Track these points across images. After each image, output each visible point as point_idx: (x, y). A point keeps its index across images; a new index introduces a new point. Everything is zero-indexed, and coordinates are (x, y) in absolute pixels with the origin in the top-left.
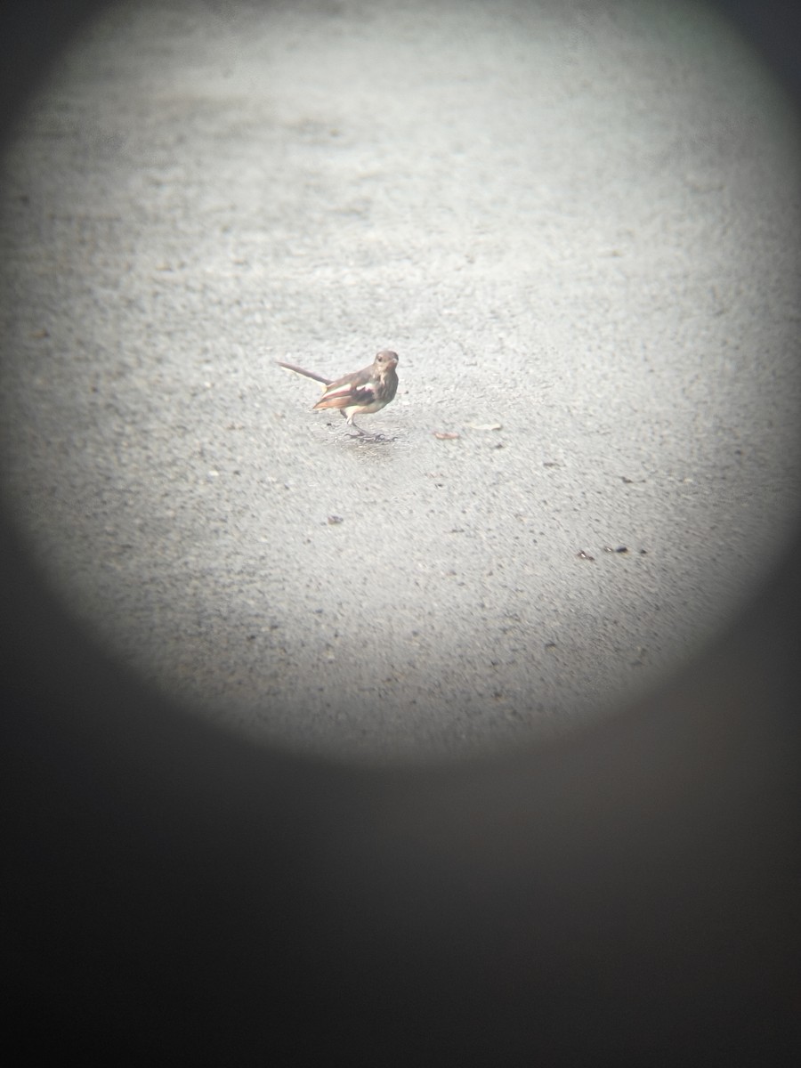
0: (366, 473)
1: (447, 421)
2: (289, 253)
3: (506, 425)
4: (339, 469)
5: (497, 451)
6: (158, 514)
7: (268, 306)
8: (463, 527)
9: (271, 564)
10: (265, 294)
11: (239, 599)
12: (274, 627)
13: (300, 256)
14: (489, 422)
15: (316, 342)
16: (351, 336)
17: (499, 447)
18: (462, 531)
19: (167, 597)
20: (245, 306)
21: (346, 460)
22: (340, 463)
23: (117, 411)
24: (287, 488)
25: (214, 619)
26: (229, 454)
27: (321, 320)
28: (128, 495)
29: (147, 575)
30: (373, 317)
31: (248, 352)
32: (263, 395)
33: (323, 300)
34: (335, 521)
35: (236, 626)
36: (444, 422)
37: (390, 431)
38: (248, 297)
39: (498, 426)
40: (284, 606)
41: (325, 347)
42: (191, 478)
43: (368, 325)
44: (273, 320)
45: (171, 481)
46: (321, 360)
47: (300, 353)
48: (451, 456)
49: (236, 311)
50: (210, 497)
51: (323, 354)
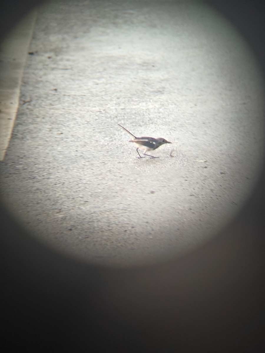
0: (157, 171)
1: (183, 154)
2: (133, 101)
3: (208, 160)
4: (148, 170)
5: (205, 169)
6: (96, 191)
7: (126, 118)
8: (194, 194)
9: (132, 207)
10: (125, 114)
11: (121, 218)
12: (133, 227)
13: (136, 101)
14: (202, 160)
15: (140, 127)
16: (151, 125)
17: (206, 167)
18: (194, 195)
19: (99, 218)
20: (118, 118)
21: (150, 167)
22: (148, 168)
23: (83, 158)
24: (137, 182)
25: (114, 225)
26: (119, 171)
27: (143, 122)
28: (87, 185)
29: (92, 211)
30: (158, 118)
31: (119, 133)
32: (124, 147)
33: (144, 115)
34: (152, 192)
35: (121, 227)
36: (182, 154)
37: (163, 156)
38: (119, 115)
39: (206, 161)
40: (136, 221)
41: (142, 129)
42: (107, 179)
43: (156, 121)
44: (127, 122)
45: (100, 180)
46: (141, 133)
47: (135, 131)
48: (185, 165)
49: (116, 120)
50: (112, 185)
51: (142, 131)
